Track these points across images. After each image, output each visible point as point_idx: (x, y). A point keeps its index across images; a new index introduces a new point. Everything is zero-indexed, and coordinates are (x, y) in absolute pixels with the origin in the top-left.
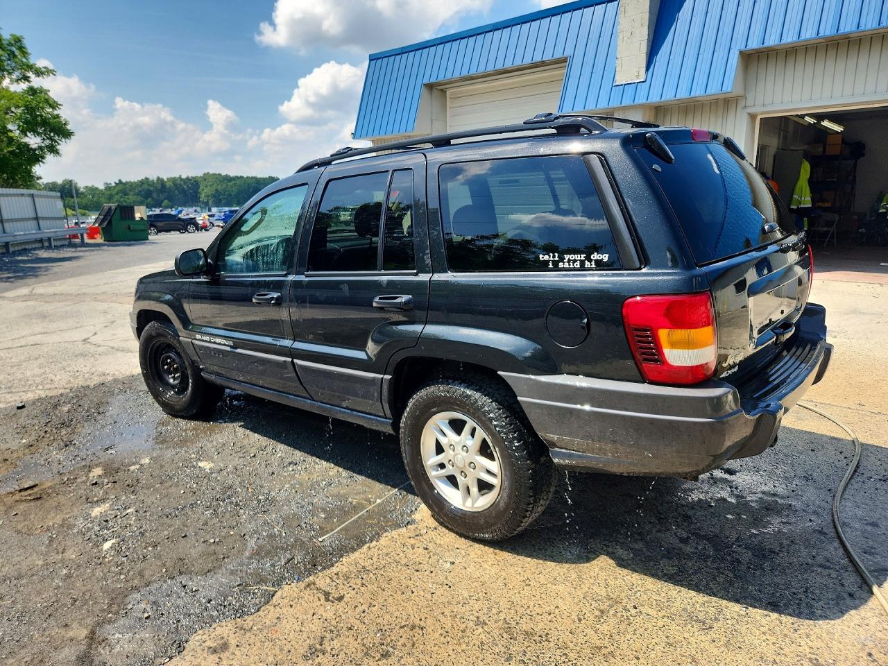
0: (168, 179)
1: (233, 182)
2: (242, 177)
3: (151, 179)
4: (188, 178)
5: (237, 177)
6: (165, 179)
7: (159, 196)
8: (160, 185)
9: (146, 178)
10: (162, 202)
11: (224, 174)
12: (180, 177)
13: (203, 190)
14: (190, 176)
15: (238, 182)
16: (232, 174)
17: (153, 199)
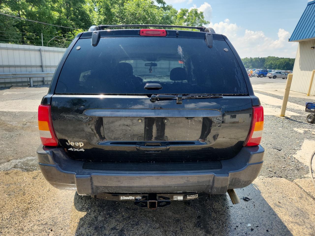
0: (254, 58)
1: (279, 60)
2: (283, 58)
3: (248, 58)
4: (261, 58)
5: (281, 58)
6: (253, 58)
7: (249, 64)
8: (250, 60)
9: (246, 58)
10: (249, 66)
11: (276, 57)
12: (259, 58)
13: (266, 63)
14: (262, 57)
15: (281, 60)
16: (280, 57)
17: (247, 65)
